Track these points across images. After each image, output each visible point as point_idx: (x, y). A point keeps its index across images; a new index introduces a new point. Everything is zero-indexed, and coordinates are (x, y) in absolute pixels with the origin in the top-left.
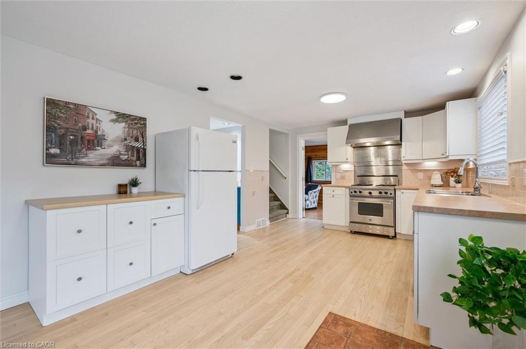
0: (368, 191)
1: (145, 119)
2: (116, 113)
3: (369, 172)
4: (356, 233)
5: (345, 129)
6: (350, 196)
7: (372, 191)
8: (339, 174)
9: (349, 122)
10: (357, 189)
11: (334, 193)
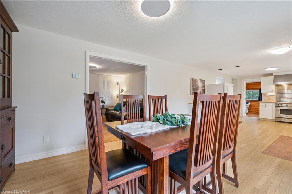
0: (286, 104)
1: (205, 81)
2: (201, 80)
3: (283, 96)
4: (278, 122)
5: (272, 78)
6: (275, 106)
7: (288, 105)
8: (267, 97)
9: (274, 75)
10: (280, 103)
11: (266, 105)
